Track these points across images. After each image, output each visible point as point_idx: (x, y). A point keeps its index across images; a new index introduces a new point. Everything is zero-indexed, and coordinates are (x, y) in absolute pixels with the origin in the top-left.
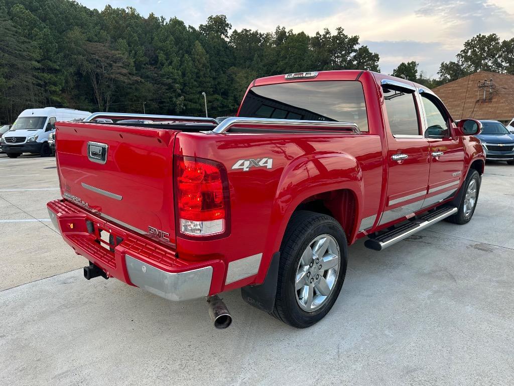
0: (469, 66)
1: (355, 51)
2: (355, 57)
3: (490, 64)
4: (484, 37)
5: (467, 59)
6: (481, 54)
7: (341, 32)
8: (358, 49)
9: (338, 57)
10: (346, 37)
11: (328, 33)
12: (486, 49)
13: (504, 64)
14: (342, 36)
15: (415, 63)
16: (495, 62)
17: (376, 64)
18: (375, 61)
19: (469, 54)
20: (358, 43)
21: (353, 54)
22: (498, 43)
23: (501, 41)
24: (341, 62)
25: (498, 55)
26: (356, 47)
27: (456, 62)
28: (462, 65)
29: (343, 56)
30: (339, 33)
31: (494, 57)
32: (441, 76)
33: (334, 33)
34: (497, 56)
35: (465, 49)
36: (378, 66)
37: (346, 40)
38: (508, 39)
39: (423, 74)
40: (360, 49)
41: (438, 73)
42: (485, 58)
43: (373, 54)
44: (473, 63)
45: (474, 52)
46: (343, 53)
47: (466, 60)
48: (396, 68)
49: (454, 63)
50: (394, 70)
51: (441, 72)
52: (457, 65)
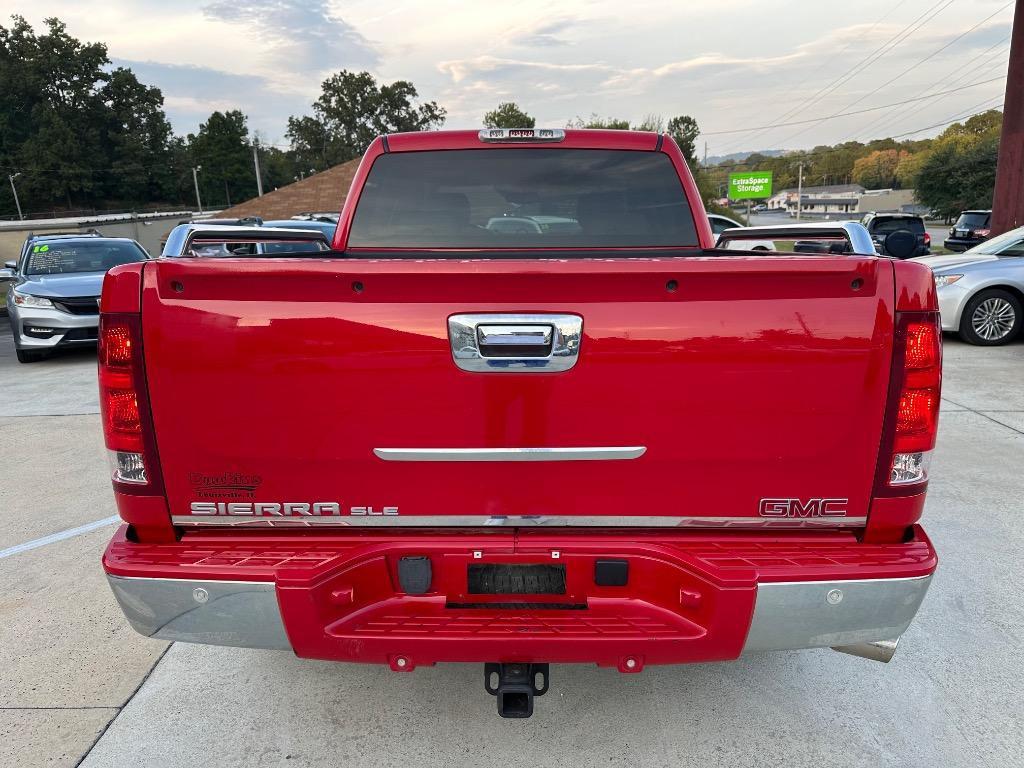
0: (337, 128)
1: (105, 77)
2: (106, 90)
3: (370, 125)
4: (352, 76)
5: (331, 113)
6: (354, 107)
7: (59, 30)
8: (110, 74)
9: (63, 87)
10: (75, 43)
11: (24, 27)
12: (359, 98)
13: (389, 126)
14: (63, 39)
15: (240, 114)
16: (377, 123)
17: (159, 110)
18: (156, 103)
19: (333, 104)
20: (107, 61)
21: (100, 85)
22: (375, 89)
23: (379, 87)
24: (74, 99)
25: (379, 110)
26: (106, 69)
27: (315, 118)
28: (326, 124)
29: (75, 86)
30: (55, 32)
31: (372, 113)
32: (293, 141)
33: (41, 30)
34: (377, 112)
35: (325, 95)
36: (163, 116)
37: (76, 49)
38: (389, 85)
39: (259, 138)
40: (115, 74)
41: (286, 136)
42: (360, 115)
43: (148, 88)
44: (342, 121)
45: (340, 101)
46: (75, 78)
47: (330, 116)
48: (205, 122)
49: (311, 119)
50: (202, 126)
51: (291, 135)
52: (317, 123)
